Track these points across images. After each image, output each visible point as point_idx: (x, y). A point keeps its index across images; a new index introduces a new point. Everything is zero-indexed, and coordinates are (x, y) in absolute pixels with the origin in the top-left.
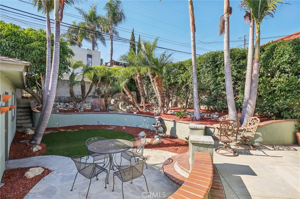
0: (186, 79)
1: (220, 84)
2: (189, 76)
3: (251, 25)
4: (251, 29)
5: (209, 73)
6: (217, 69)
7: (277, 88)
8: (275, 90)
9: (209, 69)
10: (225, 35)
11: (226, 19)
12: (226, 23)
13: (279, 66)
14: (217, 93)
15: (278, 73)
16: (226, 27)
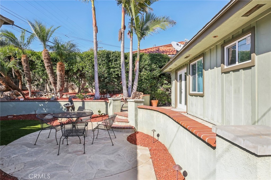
0: (82, 68)
1: (112, 74)
2: (86, 66)
3: (131, 40)
4: (131, 42)
5: (104, 65)
6: (110, 63)
7: (143, 78)
8: (142, 79)
9: (104, 62)
10: (122, 42)
11: (123, 32)
12: (123, 34)
13: (144, 66)
14: (109, 80)
15: (143, 70)
16: (123, 37)
